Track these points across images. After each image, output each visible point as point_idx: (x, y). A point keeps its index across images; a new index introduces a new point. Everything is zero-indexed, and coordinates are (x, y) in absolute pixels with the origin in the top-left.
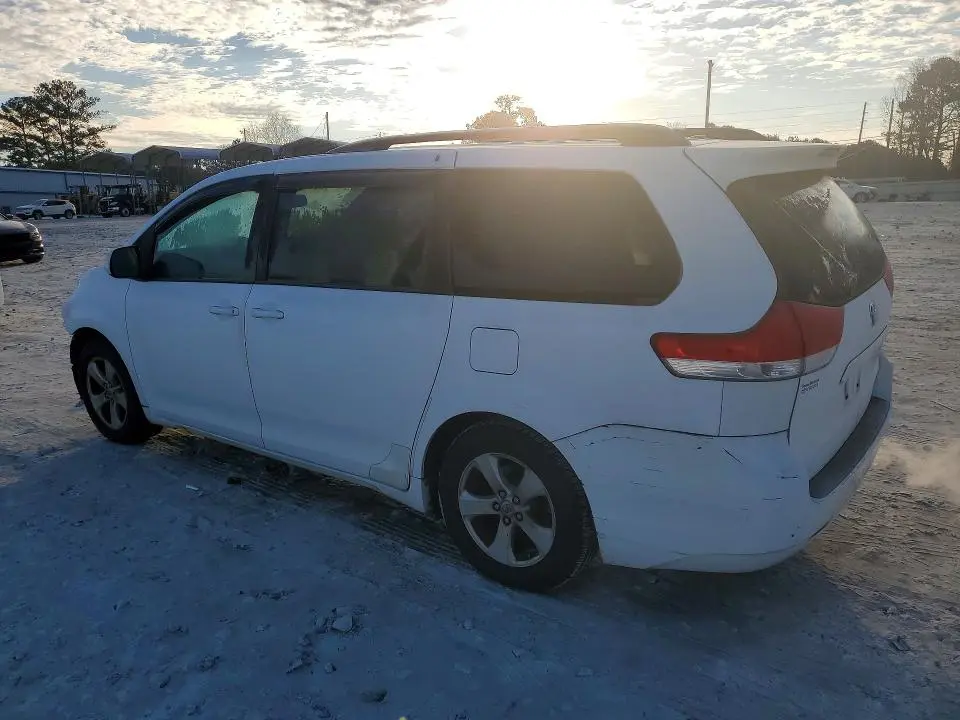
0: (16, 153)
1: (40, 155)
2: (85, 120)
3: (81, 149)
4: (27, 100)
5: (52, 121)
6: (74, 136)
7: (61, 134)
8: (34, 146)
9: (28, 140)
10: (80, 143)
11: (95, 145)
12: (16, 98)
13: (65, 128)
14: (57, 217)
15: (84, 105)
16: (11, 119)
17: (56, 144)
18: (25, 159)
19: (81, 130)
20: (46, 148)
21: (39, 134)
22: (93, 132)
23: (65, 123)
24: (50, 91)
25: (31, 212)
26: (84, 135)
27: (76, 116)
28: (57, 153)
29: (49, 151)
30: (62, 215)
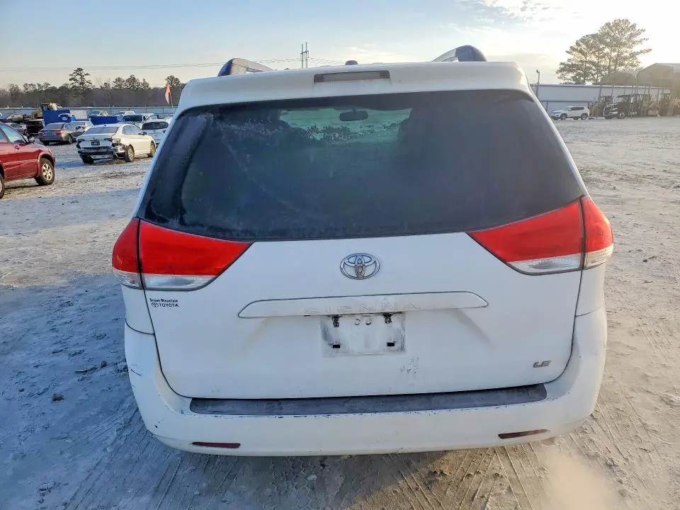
0: (578, 74)
1: (593, 75)
2: (630, 47)
3: (621, 69)
4: (594, 36)
5: (607, 50)
6: (619, 60)
7: (610, 59)
8: (591, 68)
9: (587, 65)
10: (621, 64)
11: (632, 65)
12: (587, 36)
13: (614, 54)
14: (576, 118)
15: (632, 36)
16: (581, 51)
17: (604, 66)
18: (582, 79)
19: (625, 54)
20: (597, 70)
21: (595, 60)
22: (633, 55)
23: (615, 51)
24: (610, 28)
25: (560, 115)
26: (626, 58)
27: (624, 44)
28: (603, 72)
29: (599, 71)
30: (579, 117)
